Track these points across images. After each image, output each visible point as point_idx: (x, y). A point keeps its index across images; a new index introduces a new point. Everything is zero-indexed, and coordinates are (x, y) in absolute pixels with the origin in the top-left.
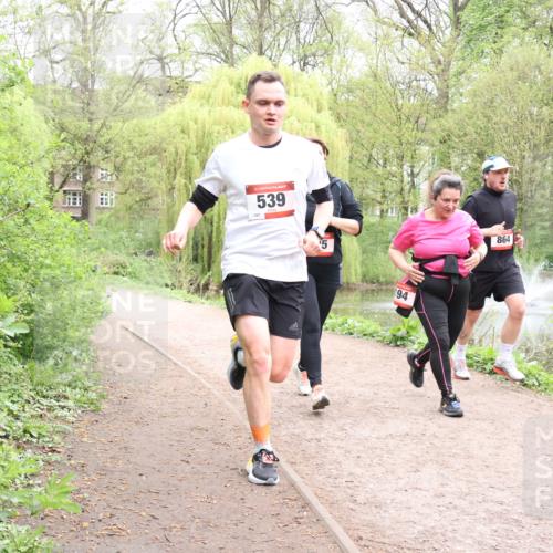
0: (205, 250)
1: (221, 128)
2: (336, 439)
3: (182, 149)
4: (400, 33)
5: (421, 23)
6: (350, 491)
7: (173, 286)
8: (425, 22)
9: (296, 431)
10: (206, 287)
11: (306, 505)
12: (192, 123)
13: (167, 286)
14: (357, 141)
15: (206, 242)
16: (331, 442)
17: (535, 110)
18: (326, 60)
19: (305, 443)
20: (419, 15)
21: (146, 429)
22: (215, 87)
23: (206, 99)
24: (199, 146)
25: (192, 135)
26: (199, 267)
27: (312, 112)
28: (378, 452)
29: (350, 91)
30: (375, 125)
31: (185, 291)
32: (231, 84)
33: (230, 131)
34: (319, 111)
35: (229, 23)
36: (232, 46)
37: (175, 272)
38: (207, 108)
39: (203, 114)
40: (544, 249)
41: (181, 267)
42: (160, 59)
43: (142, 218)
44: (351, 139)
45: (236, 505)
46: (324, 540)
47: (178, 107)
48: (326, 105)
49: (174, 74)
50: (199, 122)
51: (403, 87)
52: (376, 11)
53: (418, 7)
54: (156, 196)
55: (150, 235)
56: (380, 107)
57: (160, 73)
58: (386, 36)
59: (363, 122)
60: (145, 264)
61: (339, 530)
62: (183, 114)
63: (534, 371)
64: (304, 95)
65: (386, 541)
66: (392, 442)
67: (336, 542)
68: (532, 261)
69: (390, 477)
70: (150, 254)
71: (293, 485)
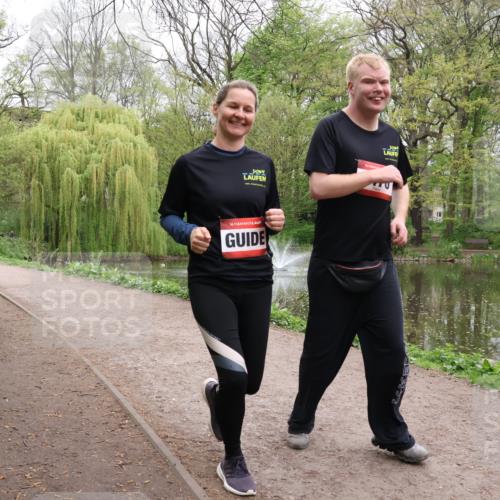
0: (54, 232)
1: (65, 145)
2: (148, 368)
3: (36, 159)
4: (192, 83)
5: (206, 77)
6: (159, 404)
7: (30, 259)
8: (209, 76)
9: (120, 363)
10: (55, 259)
11: (127, 415)
12: (44, 141)
13: (25, 259)
14: (163, 156)
15: (54, 227)
16: (145, 369)
17: (283, 139)
18: (141, 99)
19: (126, 371)
20: (204, 71)
21: (9, 364)
22: (61, 115)
23: (55, 124)
24: (49, 158)
25: (44, 149)
26: (49, 245)
27: (131, 135)
28: (179, 375)
29: (158, 121)
30: (176, 146)
31: (39, 263)
32: (73, 113)
33: (71, 147)
34: (136, 135)
35: (71, 72)
36: (73, 88)
37: (31, 248)
38: (54, 131)
39: (52, 134)
40: (291, 232)
41: (35, 245)
42: (21, 95)
43: (7, 209)
44: (159, 155)
45: (75, 417)
46: (140, 439)
47: (34, 129)
48: (141, 130)
49: (31, 105)
50: (49, 139)
51: (195, 120)
52: (175, 67)
53: (204, 67)
54: (17, 193)
55: (13, 221)
56: (179, 133)
57: (21, 104)
58: (183, 85)
59: (167, 142)
60: (9, 243)
61: (151, 432)
62: (37, 134)
63: (286, 315)
64: (125, 123)
65: (185, 437)
66: (188, 369)
67: (149, 440)
68: (283, 240)
69: (187, 392)
70: (12, 235)
71: (117, 401)
